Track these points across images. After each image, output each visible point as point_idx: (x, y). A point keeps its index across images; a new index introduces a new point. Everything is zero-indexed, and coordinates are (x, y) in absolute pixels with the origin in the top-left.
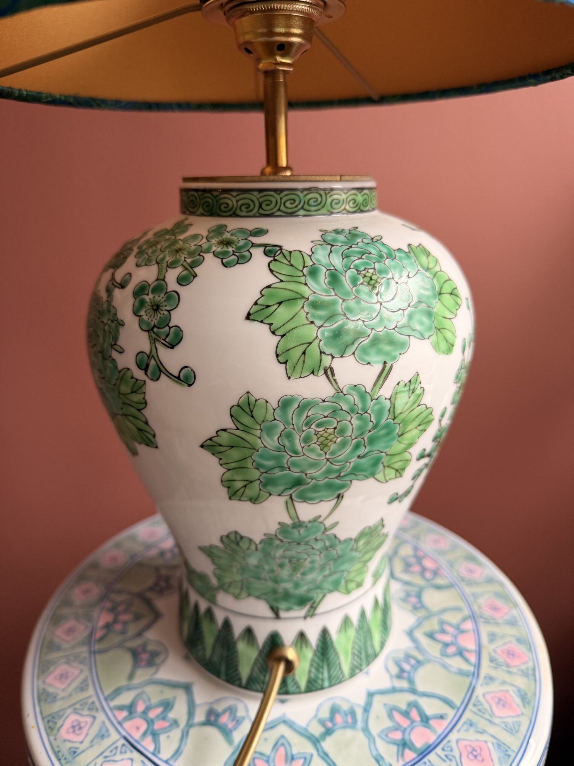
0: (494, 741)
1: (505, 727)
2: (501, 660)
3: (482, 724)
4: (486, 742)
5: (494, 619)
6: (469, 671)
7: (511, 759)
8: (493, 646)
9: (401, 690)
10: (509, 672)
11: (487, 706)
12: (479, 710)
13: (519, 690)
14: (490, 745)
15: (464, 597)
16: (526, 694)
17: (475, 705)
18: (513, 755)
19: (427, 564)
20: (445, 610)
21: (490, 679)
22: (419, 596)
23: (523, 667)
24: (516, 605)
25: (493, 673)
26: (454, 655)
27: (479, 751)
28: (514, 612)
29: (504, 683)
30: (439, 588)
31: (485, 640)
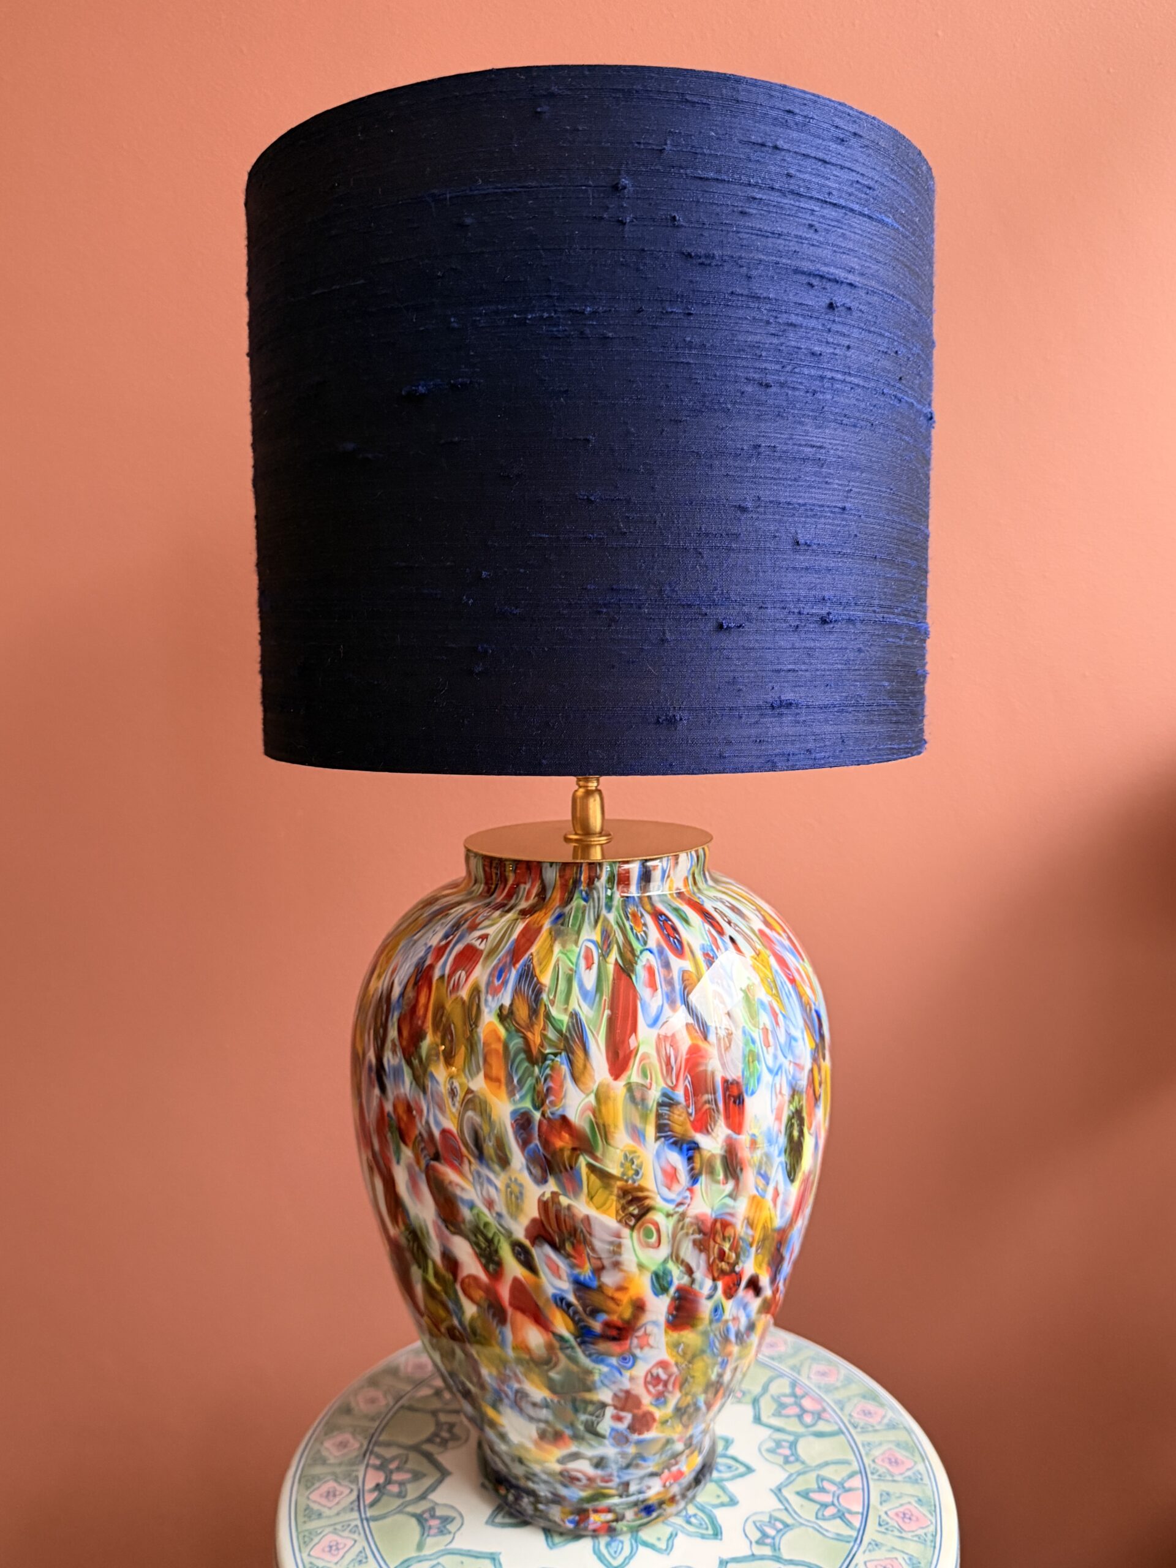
2: (892, 1523)
5: (892, 1476)
6: (851, 1536)
8: (886, 1507)
9: (762, 1558)
10: (902, 1538)
13: (911, 1558)
15: (854, 1447)
19: (807, 1403)
20: (827, 1464)
21: (876, 1545)
22: (793, 1445)
23: (921, 1532)
24: (924, 1458)
25: (879, 1538)
26: (833, 1517)
28: (920, 1467)
29: (892, 1549)
30: (820, 1435)
31: (875, 1498)
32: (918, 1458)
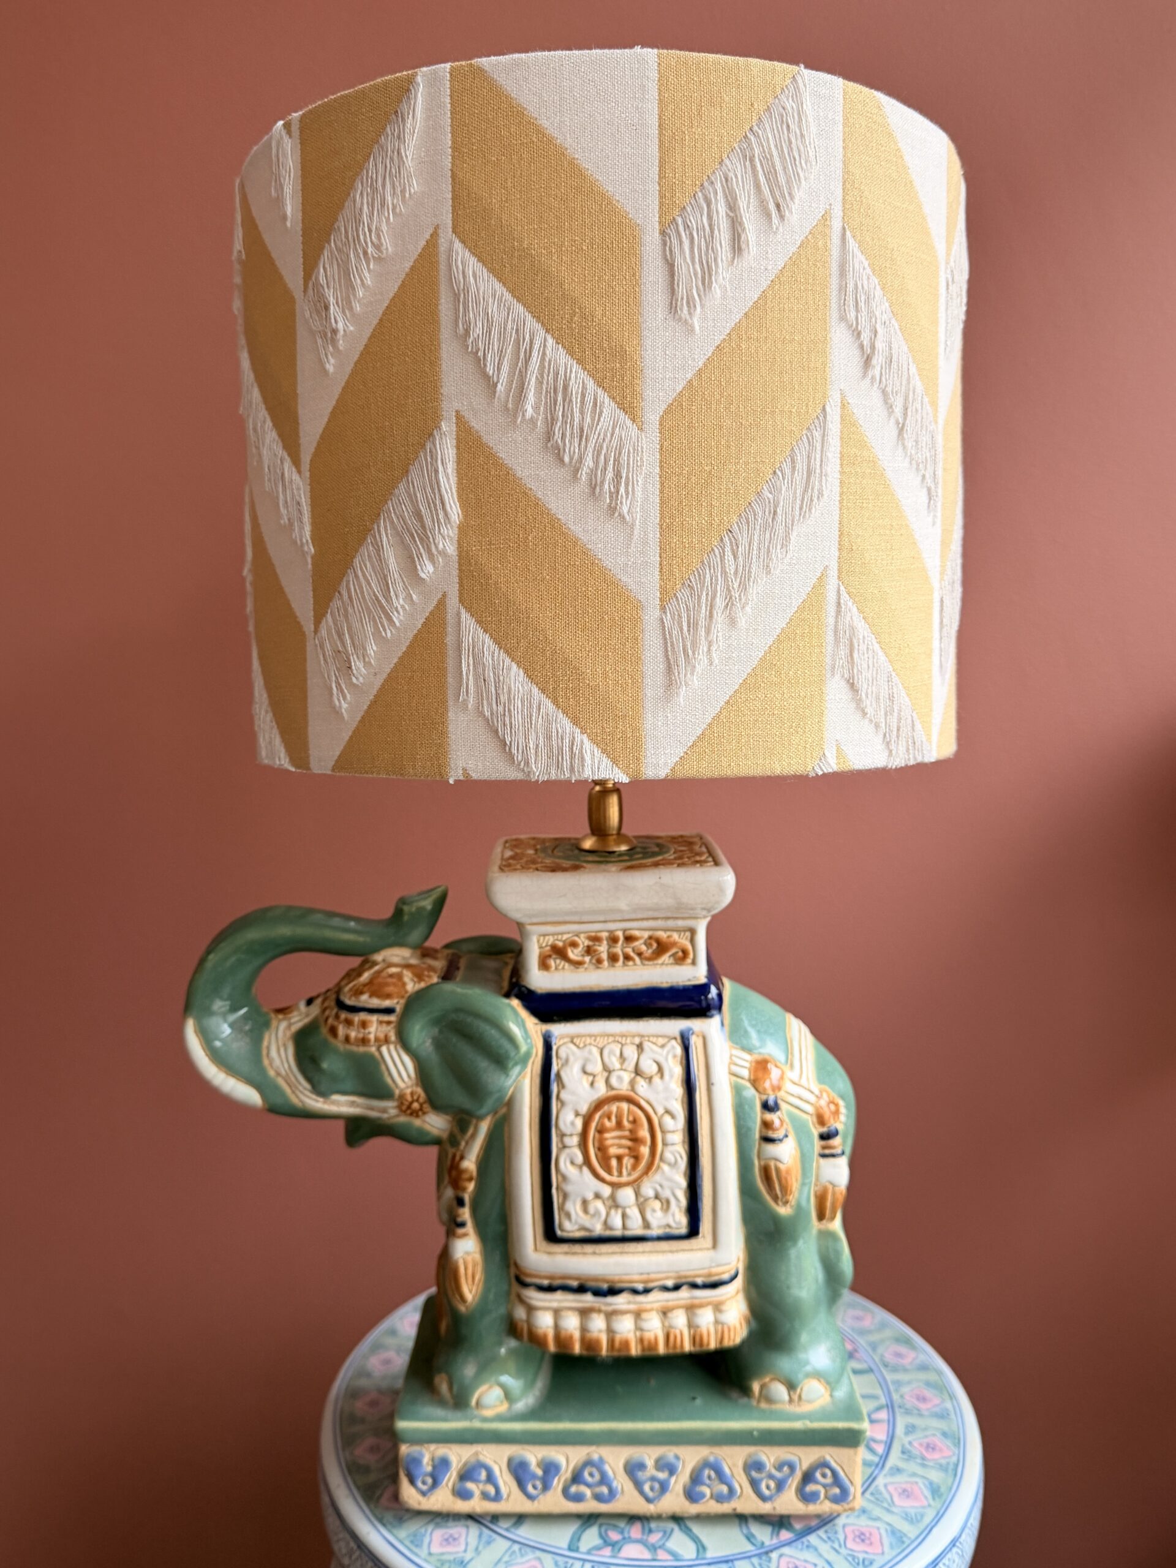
0: (889, 1528)
1: (904, 1516)
2: (915, 1452)
3: (877, 1512)
4: (878, 1529)
5: (919, 1410)
7: (905, 1546)
8: (910, 1438)
10: (924, 1466)
11: (887, 1496)
12: (877, 1499)
13: (931, 1483)
14: (883, 1532)
15: (883, 1384)
16: (939, 1488)
17: (872, 1494)
18: (907, 1542)
21: (898, 1470)
23: (943, 1462)
24: (952, 1397)
25: (901, 1465)
27: (868, 1535)
28: (948, 1405)
29: (914, 1475)
31: (900, 1430)
32: (946, 1396)
